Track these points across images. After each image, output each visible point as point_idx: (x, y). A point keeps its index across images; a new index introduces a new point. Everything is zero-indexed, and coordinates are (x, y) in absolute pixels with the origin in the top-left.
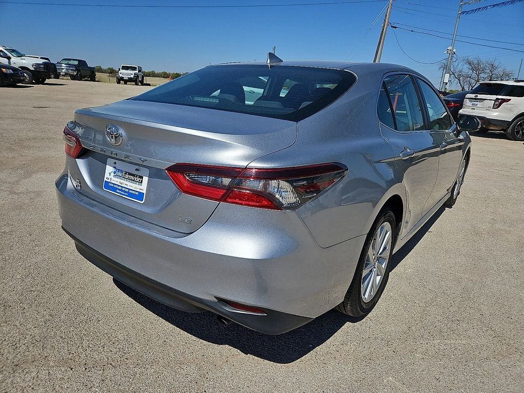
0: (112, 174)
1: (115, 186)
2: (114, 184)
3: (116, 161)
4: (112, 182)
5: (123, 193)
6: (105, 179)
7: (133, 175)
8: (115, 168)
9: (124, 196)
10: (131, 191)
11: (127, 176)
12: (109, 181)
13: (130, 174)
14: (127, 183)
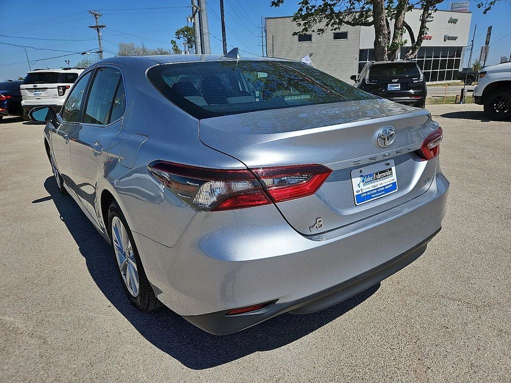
0: (361, 184)
1: (368, 194)
2: (366, 192)
3: (362, 169)
4: (364, 191)
5: (380, 194)
6: (356, 194)
7: (384, 171)
8: (362, 176)
9: (382, 196)
10: (386, 188)
11: (379, 176)
12: (360, 193)
13: (380, 173)
14: (381, 182)
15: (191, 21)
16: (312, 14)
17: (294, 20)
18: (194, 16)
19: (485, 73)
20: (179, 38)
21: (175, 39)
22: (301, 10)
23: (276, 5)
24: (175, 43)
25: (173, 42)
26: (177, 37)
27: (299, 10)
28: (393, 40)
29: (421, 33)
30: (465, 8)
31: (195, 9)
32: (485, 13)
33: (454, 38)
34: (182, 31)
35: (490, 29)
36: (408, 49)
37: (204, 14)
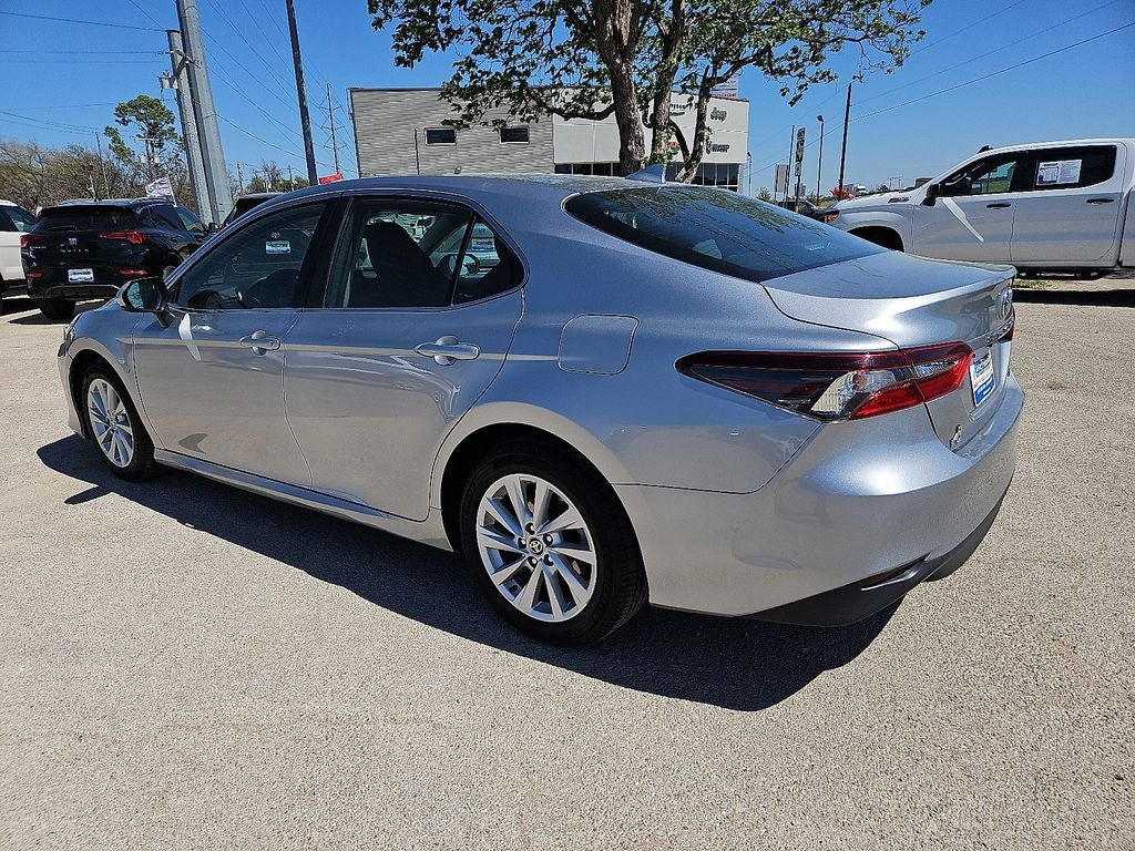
4: (978, 386)
6: (974, 390)
12: (976, 388)
15: (171, 87)
16: (482, 89)
17: (443, 95)
18: (177, 74)
19: (837, 212)
20: (125, 123)
21: (115, 125)
22: (457, 78)
23: (406, 64)
24: (115, 132)
25: (109, 131)
26: (120, 119)
27: (455, 78)
28: (653, 149)
29: (699, 137)
30: (732, 92)
31: (180, 58)
32: (792, 104)
33: (724, 148)
34: (134, 106)
35: (801, 133)
36: (679, 166)
37: (200, 73)
